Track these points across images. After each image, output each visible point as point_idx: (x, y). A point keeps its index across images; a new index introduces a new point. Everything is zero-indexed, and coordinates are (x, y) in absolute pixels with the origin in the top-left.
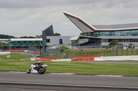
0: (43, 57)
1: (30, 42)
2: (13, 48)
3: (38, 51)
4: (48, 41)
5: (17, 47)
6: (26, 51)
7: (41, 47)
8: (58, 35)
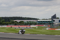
0: (52, 28)
1: (46, 21)
2: (39, 24)
3: (50, 25)
4: (54, 21)
5: (40, 24)
6: (44, 25)
7: (51, 23)
8: (58, 18)
